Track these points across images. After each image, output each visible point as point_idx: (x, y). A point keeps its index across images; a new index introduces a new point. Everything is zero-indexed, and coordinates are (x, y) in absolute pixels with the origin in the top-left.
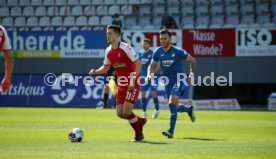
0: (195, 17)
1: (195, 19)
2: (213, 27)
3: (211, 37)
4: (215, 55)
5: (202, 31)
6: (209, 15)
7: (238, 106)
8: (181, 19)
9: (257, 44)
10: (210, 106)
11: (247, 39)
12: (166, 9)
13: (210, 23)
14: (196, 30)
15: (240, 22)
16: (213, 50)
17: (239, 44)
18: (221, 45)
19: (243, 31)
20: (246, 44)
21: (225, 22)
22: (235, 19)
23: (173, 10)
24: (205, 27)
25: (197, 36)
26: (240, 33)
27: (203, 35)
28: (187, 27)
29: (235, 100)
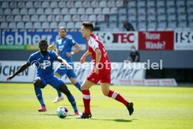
0: (147, 22)
1: (147, 25)
2: (159, 30)
3: (158, 37)
4: (160, 49)
5: (152, 33)
6: (157, 22)
7: (175, 83)
8: (137, 24)
9: (189, 42)
10: (156, 84)
11: (182, 38)
12: (127, 17)
13: (157, 27)
14: (147, 32)
15: (177, 26)
16: (159, 46)
17: (177, 41)
18: (164, 43)
19: (179, 33)
20: (181, 41)
21: (167, 26)
22: (174, 25)
23: (132, 19)
24: (153, 30)
25: (148, 36)
26: (177, 34)
27: (152, 35)
28: (141, 30)
29: (174, 80)
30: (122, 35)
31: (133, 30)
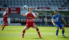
0: (11, 4)
2: (15, 7)
3: (15, 9)
5: (13, 8)
6: (14, 4)
7: (21, 25)
8: (8, 5)
9: (25, 11)
10: (14, 25)
11: (23, 10)
12: (4, 3)
13: (15, 6)
14: (11, 8)
15: (21, 6)
16: (15, 12)
17: (21, 11)
18: (17, 11)
19: (22, 8)
20: (23, 11)
21: (18, 6)
22: (20, 5)
23: (6, 3)
24: (13, 7)
25: (12, 9)
27: (13, 9)
28: (9, 7)
29: (20, 24)
30: (3, 9)
31: (7, 7)
